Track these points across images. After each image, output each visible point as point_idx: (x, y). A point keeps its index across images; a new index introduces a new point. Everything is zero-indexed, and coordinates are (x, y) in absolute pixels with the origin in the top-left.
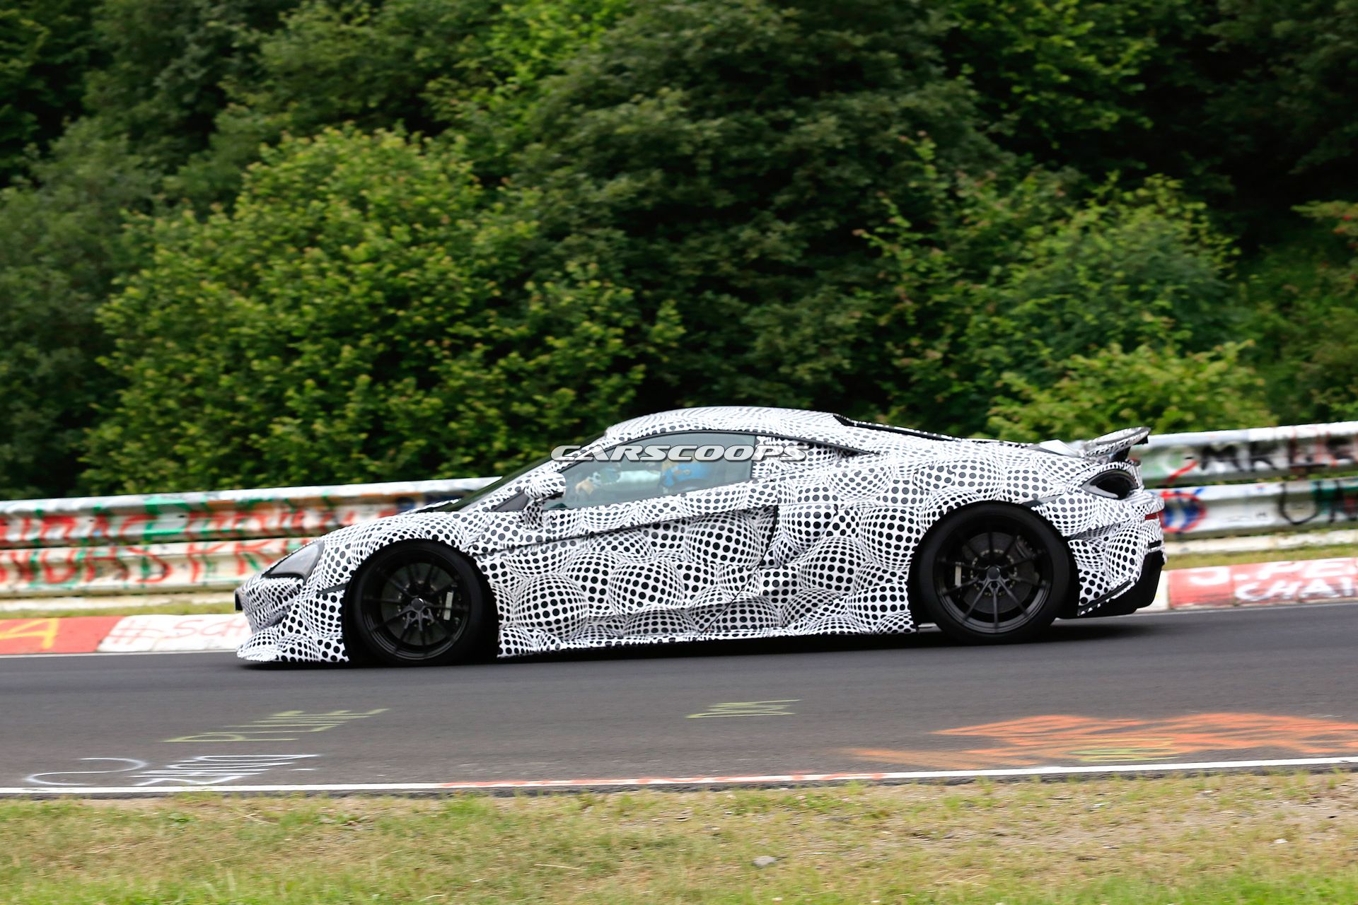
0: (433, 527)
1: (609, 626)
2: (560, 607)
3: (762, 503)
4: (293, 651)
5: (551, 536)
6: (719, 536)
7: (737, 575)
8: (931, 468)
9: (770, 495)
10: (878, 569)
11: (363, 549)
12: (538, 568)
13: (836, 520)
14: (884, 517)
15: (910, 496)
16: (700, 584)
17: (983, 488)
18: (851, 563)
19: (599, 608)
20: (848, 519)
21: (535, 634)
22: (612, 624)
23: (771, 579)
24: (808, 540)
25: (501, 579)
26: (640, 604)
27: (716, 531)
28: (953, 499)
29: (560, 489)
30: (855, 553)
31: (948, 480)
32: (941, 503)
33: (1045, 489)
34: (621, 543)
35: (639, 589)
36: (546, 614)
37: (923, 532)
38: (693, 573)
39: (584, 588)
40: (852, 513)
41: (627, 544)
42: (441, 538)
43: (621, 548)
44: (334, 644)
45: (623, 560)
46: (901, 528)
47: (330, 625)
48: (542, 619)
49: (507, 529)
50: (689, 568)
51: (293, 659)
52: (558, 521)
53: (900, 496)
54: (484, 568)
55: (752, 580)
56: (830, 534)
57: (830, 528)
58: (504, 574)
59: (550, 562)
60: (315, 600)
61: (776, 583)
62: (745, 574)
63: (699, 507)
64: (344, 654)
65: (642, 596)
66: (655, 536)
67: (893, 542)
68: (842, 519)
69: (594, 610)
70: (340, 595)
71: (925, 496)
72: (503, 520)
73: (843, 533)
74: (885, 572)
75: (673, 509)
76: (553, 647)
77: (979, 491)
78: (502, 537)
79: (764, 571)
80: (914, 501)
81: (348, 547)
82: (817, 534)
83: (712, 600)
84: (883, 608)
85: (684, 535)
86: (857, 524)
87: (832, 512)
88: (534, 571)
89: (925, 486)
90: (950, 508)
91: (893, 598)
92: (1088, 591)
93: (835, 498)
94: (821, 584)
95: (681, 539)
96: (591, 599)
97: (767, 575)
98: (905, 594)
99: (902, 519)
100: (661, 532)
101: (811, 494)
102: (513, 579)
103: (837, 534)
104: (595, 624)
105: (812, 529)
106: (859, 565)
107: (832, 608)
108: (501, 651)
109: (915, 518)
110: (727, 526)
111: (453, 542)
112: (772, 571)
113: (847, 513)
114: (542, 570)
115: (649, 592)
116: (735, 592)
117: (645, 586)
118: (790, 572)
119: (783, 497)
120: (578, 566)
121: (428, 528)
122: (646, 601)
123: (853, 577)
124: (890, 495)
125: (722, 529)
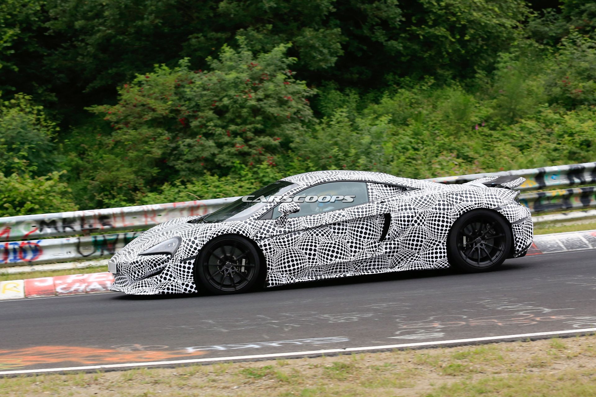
0: (237, 228)
1: (317, 271)
2: (295, 263)
3: (382, 212)
4: (168, 289)
5: (290, 230)
6: (362, 228)
7: (373, 245)
8: (453, 194)
9: (386, 208)
10: (433, 240)
11: (204, 239)
12: (285, 245)
13: (415, 218)
14: (436, 217)
15: (446, 207)
16: (357, 250)
17: (477, 202)
18: (422, 238)
19: (313, 262)
20: (421, 218)
21: (284, 276)
22: (318, 269)
23: (388, 246)
24: (404, 228)
25: (269, 251)
26: (331, 260)
27: (361, 226)
28: (465, 208)
29: (298, 208)
30: (424, 233)
31: (461, 200)
32: (460, 210)
33: (501, 202)
34: (320, 232)
35: (330, 253)
36: (289, 266)
37: (453, 222)
38: (354, 245)
39: (306, 253)
40: (422, 215)
41: (322, 233)
42: (241, 232)
43: (320, 235)
44: (190, 284)
45: (322, 240)
46: (443, 221)
47: (188, 276)
48: (287, 269)
49: (270, 228)
50: (352, 243)
51: (168, 293)
52: (292, 223)
53: (442, 207)
54: (261, 246)
55: (380, 247)
56: (413, 225)
57: (413, 222)
58: (270, 248)
59: (290, 242)
60: (179, 264)
61: (390, 248)
62: (377, 244)
63: (355, 215)
64: (195, 289)
65: (332, 256)
66: (335, 229)
67: (440, 228)
68: (418, 218)
69: (311, 263)
70: (193, 261)
71: (452, 207)
72: (267, 223)
73: (419, 224)
74: (436, 241)
75: (343, 216)
76: (292, 281)
77: (476, 204)
78: (268, 231)
79: (385, 243)
80: (448, 209)
81: (196, 238)
82: (408, 225)
83: (363, 257)
84: (436, 257)
85: (347, 228)
86: (425, 220)
87: (414, 215)
88: (284, 246)
89: (451, 203)
90: (464, 211)
91: (441, 253)
92: (520, 247)
93: (414, 209)
94: (409, 248)
95: (346, 229)
96: (309, 258)
97: (386, 244)
98: (446, 251)
99: (444, 217)
100: (337, 227)
101: (404, 207)
102: (274, 251)
103: (416, 225)
104: (310, 270)
105: (406, 223)
106: (425, 238)
107: (414, 258)
108: (269, 284)
109: (449, 217)
110: (365, 223)
111: (246, 234)
112: (388, 243)
113: (420, 215)
114: (287, 246)
115: (335, 254)
116: (373, 253)
117: (333, 251)
118: (396, 242)
119: (391, 209)
120: (303, 244)
121: (234, 228)
122: (333, 259)
123: (422, 244)
124: (437, 207)
125: (363, 224)
